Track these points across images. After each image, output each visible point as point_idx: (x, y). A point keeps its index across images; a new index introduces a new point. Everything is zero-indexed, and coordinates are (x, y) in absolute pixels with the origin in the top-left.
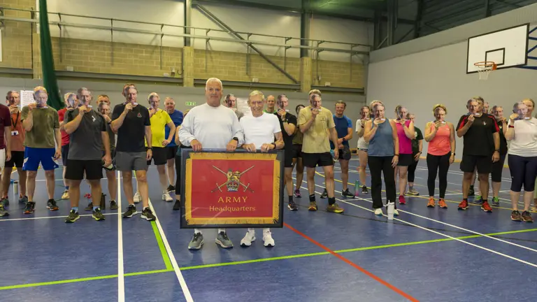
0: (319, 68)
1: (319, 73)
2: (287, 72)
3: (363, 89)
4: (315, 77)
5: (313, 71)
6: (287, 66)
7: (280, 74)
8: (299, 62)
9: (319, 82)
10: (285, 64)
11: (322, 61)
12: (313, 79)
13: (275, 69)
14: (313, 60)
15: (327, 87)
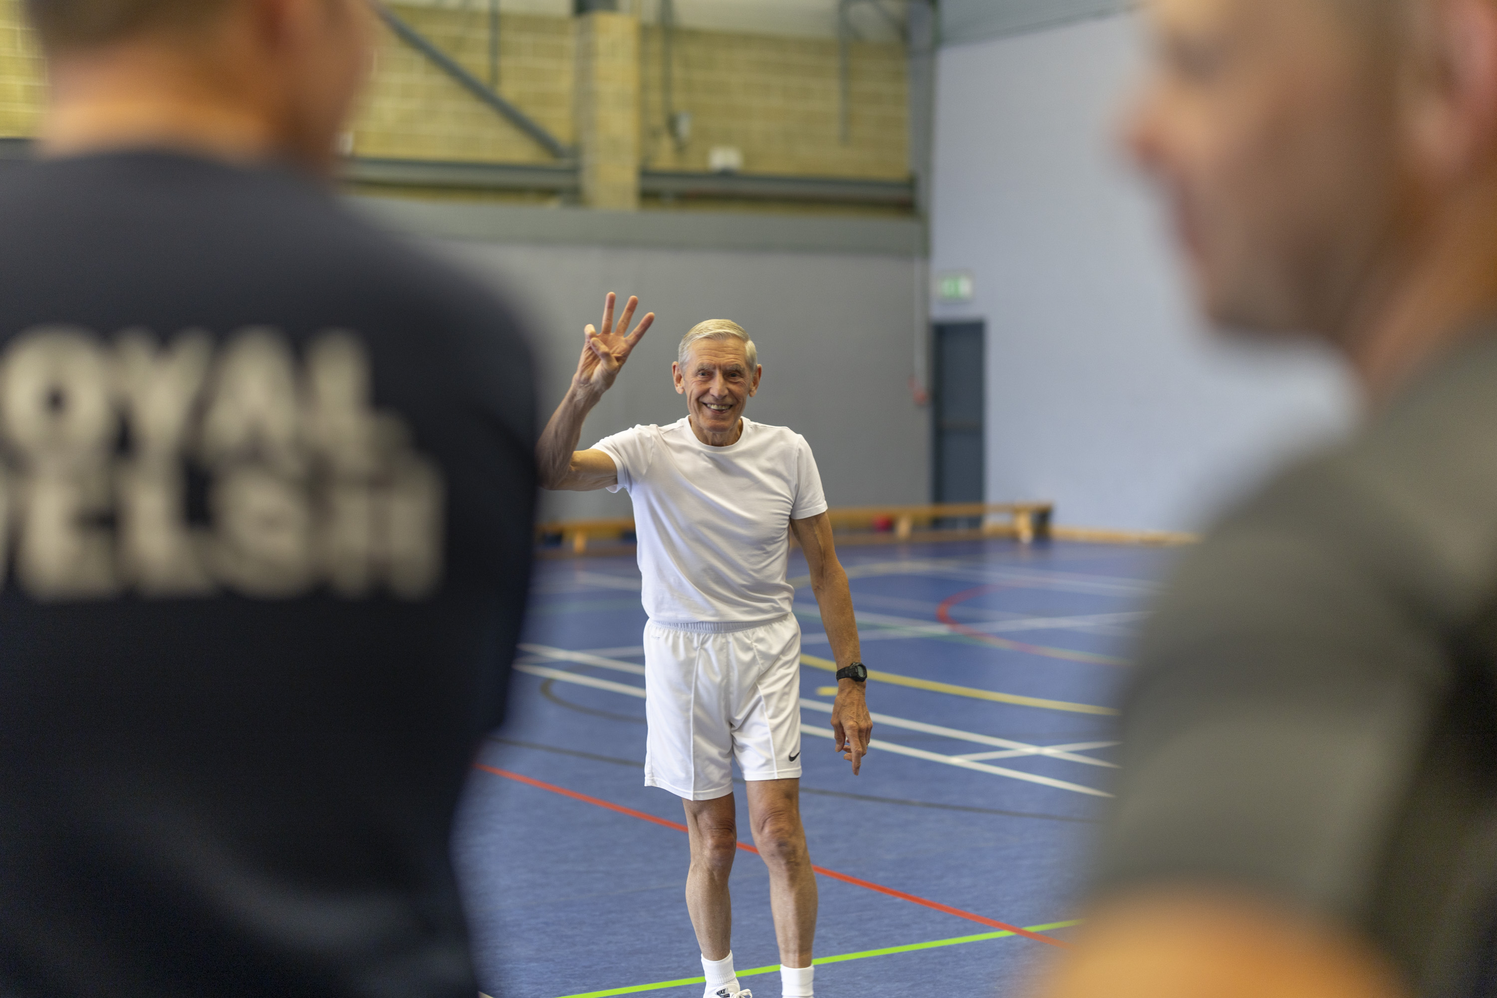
0: (678, 72)
1: (679, 100)
2: (509, 91)
3: (911, 183)
4: (658, 120)
5: (644, 87)
6: (507, 63)
7: (467, 105)
8: (570, 43)
9: (681, 148)
10: (496, 49)
11: (693, 34)
12: (649, 134)
13: (439, 80)
14: (644, 32)
15: (725, 174)
